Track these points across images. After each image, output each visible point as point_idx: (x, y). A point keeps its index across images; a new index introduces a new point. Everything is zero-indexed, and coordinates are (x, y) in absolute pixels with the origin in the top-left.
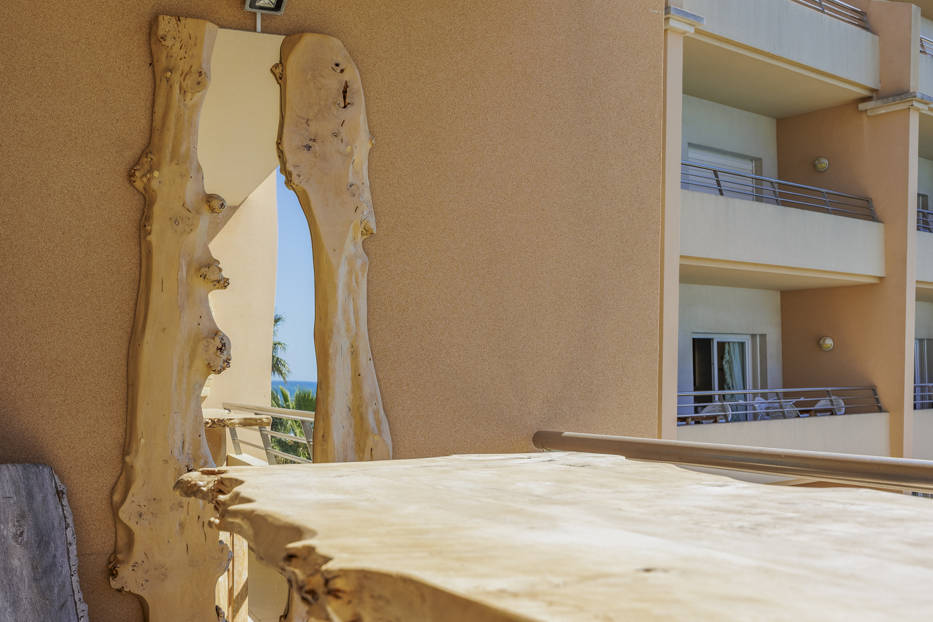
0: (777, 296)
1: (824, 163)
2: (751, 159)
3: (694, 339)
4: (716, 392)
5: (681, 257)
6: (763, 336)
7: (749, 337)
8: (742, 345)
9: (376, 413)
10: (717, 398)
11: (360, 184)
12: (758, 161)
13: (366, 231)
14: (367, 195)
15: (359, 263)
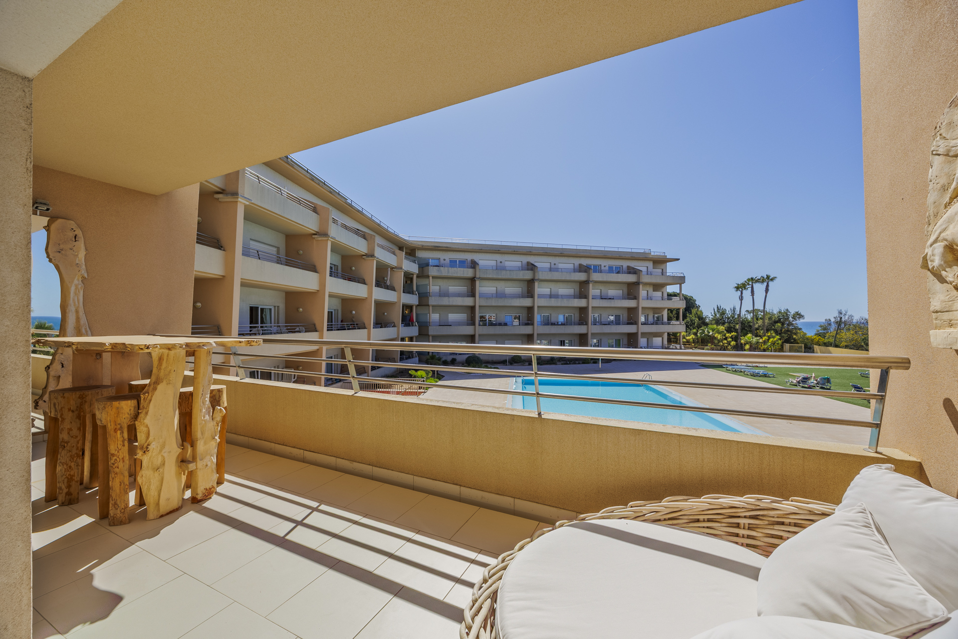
0: (284, 294)
1: (301, 252)
2: (276, 247)
3: (250, 307)
4: (260, 325)
5: (241, 279)
6: (278, 307)
7: (273, 307)
8: (270, 309)
9: (86, 329)
10: (260, 327)
11: (81, 264)
12: (278, 248)
13: (83, 277)
14: (84, 267)
15: (80, 286)
